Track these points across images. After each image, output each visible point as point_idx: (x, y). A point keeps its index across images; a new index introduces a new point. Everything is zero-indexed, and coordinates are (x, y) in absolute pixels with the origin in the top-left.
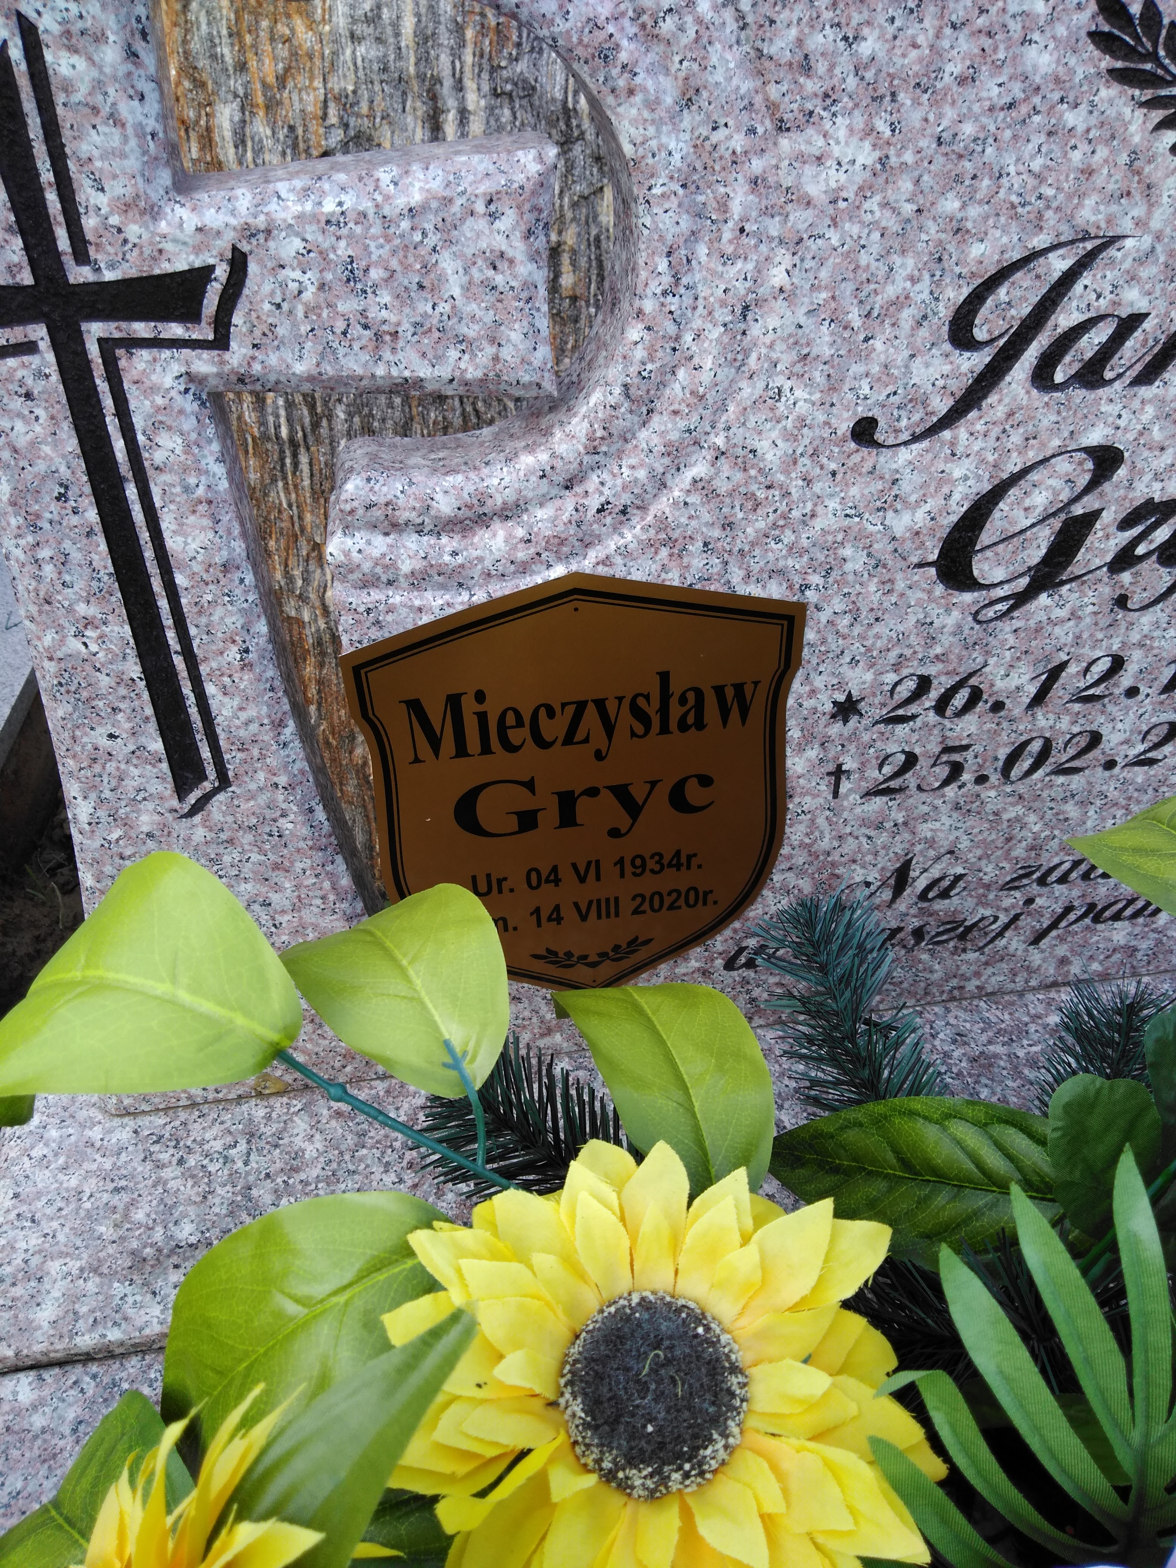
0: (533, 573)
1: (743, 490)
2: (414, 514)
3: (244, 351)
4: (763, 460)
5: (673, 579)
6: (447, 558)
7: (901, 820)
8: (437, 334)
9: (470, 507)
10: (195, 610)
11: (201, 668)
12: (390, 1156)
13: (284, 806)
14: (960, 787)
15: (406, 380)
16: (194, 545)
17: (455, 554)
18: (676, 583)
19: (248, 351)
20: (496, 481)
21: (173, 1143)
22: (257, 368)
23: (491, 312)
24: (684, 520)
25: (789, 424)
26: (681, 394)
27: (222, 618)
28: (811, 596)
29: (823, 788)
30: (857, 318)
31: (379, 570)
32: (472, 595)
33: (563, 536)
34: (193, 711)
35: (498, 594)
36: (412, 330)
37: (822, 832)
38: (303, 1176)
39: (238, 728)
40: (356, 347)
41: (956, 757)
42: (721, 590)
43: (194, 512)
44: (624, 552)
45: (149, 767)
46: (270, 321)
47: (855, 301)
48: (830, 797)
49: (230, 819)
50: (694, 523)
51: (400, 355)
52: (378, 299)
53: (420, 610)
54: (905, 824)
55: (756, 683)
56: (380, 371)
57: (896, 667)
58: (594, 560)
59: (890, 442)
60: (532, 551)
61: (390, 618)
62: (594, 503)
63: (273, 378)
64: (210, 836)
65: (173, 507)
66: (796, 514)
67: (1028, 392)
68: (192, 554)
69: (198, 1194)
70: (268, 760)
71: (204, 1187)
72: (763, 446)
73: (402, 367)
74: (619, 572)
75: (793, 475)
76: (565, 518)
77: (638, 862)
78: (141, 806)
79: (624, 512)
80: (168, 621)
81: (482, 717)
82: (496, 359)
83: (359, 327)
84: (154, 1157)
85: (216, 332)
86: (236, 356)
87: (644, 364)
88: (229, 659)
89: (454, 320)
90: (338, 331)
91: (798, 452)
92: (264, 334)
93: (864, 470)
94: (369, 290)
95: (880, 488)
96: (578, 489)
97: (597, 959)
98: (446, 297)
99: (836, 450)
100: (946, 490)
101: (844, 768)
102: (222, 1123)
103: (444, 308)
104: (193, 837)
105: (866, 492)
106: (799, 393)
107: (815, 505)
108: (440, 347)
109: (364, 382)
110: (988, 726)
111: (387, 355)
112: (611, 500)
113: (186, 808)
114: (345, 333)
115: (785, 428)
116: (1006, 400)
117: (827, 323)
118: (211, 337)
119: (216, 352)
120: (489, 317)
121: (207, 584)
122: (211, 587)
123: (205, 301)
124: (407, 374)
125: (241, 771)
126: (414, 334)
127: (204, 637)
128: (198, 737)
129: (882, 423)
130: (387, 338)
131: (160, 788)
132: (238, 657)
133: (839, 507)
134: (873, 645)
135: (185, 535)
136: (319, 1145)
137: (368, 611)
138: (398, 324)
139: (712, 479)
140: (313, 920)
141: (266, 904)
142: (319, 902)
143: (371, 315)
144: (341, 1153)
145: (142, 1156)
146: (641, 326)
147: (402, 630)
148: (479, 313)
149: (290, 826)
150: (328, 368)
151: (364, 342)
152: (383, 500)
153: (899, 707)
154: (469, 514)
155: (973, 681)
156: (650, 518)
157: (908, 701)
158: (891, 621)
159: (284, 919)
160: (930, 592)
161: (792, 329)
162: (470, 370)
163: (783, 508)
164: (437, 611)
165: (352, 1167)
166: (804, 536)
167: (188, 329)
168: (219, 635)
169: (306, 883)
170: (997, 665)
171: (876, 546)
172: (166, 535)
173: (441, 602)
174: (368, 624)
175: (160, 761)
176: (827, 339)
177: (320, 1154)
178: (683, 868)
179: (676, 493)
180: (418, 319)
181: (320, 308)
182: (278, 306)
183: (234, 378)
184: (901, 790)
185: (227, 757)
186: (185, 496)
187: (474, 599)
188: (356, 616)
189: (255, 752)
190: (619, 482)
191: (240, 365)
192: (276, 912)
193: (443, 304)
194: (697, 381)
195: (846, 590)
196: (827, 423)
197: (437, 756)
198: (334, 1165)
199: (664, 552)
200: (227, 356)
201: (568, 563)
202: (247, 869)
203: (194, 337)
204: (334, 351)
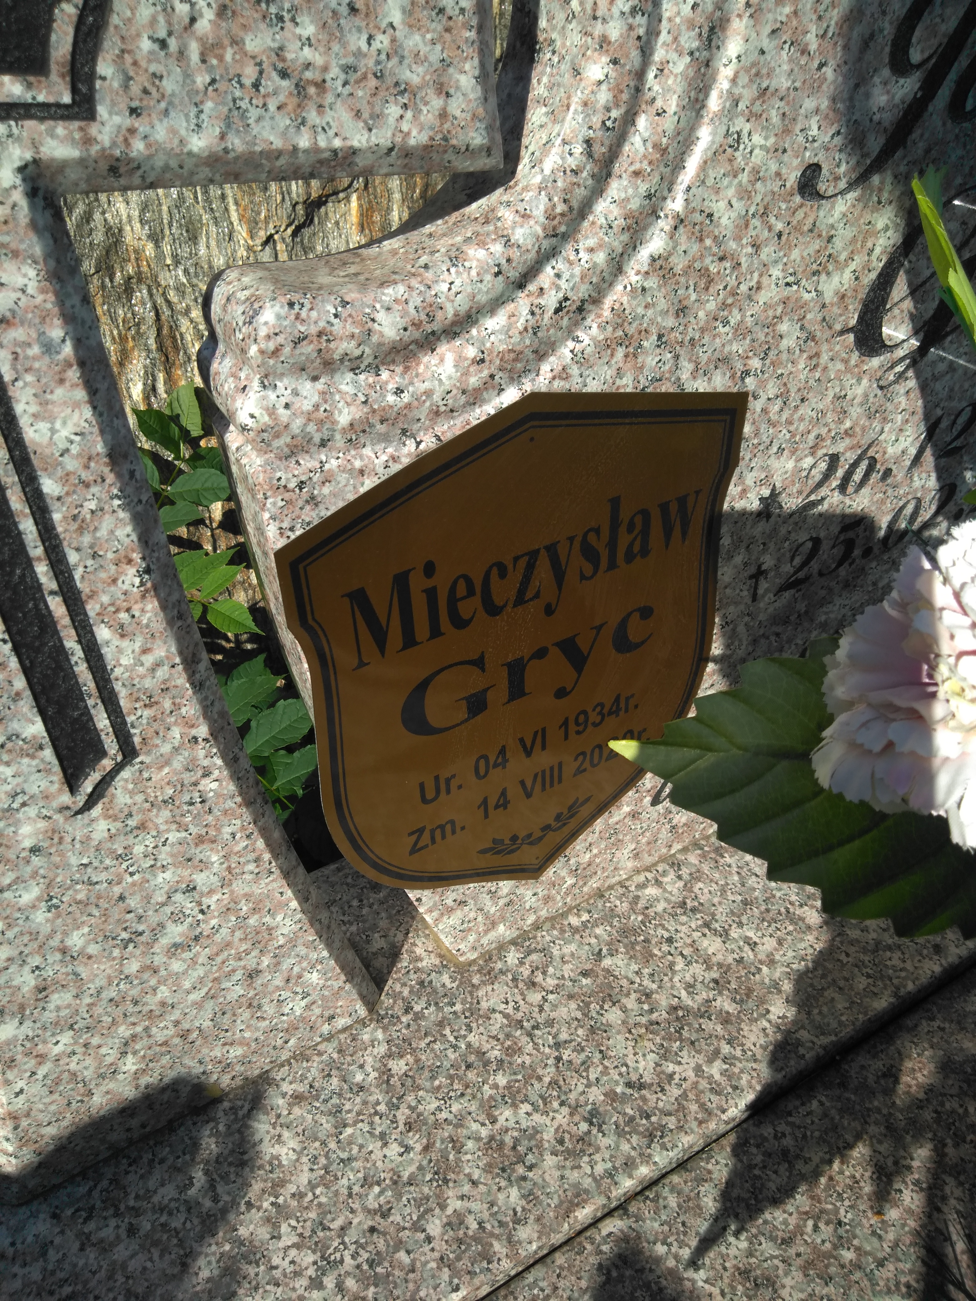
0: (484, 401)
1: (697, 265)
2: (353, 343)
3: (117, 119)
4: (718, 226)
5: (627, 385)
6: (391, 398)
7: (803, 610)
8: (373, 82)
9: (417, 325)
10: (74, 526)
11: (88, 607)
12: (381, 1126)
13: (206, 763)
14: (850, 565)
15: (335, 152)
16: (65, 432)
17: (399, 391)
18: (629, 390)
19: (121, 120)
20: (444, 287)
21: (111, 1211)
22: (138, 147)
23: (439, 47)
24: (640, 310)
25: (744, 178)
26: (642, 150)
27: (112, 532)
28: (750, 383)
29: (745, 593)
30: (814, 39)
31: (311, 428)
32: (418, 444)
33: (518, 348)
34: (82, 670)
35: (448, 436)
36: (343, 77)
37: (740, 640)
38: (292, 1188)
39: (142, 677)
40: (272, 107)
41: (851, 534)
42: (671, 390)
43: (62, 381)
44: (580, 359)
45: (26, 760)
46: (153, 68)
47: (814, 17)
48: (749, 602)
49: (140, 798)
50: (650, 312)
51: (329, 116)
52: (298, 31)
53: (362, 472)
54: (806, 612)
55: (697, 493)
56: (304, 142)
57: (813, 450)
58: (550, 375)
59: (830, 193)
60: (486, 373)
61: (326, 490)
62: (551, 301)
63: (159, 162)
64: (115, 827)
65: (29, 378)
66: (744, 288)
67: (944, 124)
68: (62, 445)
69: (173, 1263)
70: (184, 710)
71: (176, 1252)
72: (719, 207)
73: (331, 133)
74: (575, 385)
75: (744, 241)
76: (520, 325)
77: (582, 718)
78: (20, 815)
79: (580, 309)
80: (36, 550)
81: (431, 594)
82: (443, 115)
83: (274, 75)
84: (94, 1239)
85: (74, 91)
86: (107, 129)
87: (608, 110)
88: (125, 587)
89: (395, 61)
90: (248, 82)
91: (750, 213)
92: (146, 91)
93: (806, 228)
94: (287, 17)
95: (817, 247)
96: (532, 287)
97: (541, 834)
98: (384, 25)
99: (784, 206)
100: (869, 245)
101: (764, 567)
102: (162, 1161)
103: (382, 41)
104: (93, 836)
105: (805, 254)
106: (757, 139)
107: (761, 275)
108: (378, 101)
109: (282, 161)
110: (878, 496)
111: (312, 116)
112: (569, 294)
113: (81, 800)
114: (256, 85)
115: (740, 182)
116: (927, 135)
117: (787, 46)
118: (67, 99)
119: (76, 124)
120: (435, 55)
121: (87, 485)
122: (95, 489)
123: (53, 37)
124: (337, 143)
125: (150, 732)
126: (345, 84)
127: (89, 562)
128: (90, 702)
129: (824, 171)
130: (312, 90)
131: (44, 784)
132: (137, 581)
133: (781, 275)
134: (797, 429)
135: (52, 419)
136: (293, 1143)
137: (301, 485)
138: (325, 69)
139: (670, 254)
140: (247, 889)
141: (191, 889)
142: (251, 867)
143: (290, 56)
144: (324, 1143)
145: (77, 1245)
146: (605, 59)
147: (341, 504)
148: (424, 49)
149: (214, 785)
150: (237, 141)
151: (282, 98)
152: (313, 330)
153: (812, 492)
154: (417, 335)
155: (871, 453)
156: (606, 313)
157: (820, 485)
158: (813, 401)
159: (212, 901)
160: (846, 362)
161: (755, 56)
162: (414, 133)
163: (733, 282)
164: (381, 470)
165: (344, 1155)
166: (749, 313)
167: (29, 86)
168: (110, 555)
169: (236, 849)
170: (890, 432)
171: (809, 316)
172: (24, 422)
173: (384, 458)
174: (300, 503)
175: (41, 748)
176: (785, 67)
177: (299, 1154)
178: (622, 713)
179: (634, 278)
180: (350, 60)
181: (223, 47)
182: (163, 44)
183: (103, 166)
184: (807, 578)
185: (130, 719)
186: (47, 359)
187: (422, 446)
188: (287, 496)
189: (167, 704)
190: (577, 271)
191: (114, 144)
192: (202, 895)
193: (380, 37)
194: (660, 130)
195: (779, 372)
196: (778, 174)
197: (383, 653)
198: (323, 1161)
199: (620, 352)
200: (93, 130)
201: (520, 383)
202: (164, 856)
203: (41, 98)
204: (243, 115)
